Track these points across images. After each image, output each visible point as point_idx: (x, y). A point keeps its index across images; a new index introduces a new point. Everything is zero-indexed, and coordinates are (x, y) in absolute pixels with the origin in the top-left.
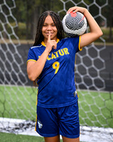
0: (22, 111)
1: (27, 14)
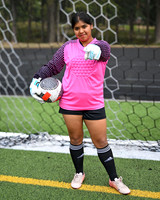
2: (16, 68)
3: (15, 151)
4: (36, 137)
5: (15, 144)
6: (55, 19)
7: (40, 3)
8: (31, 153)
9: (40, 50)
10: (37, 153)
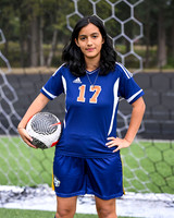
0: (16, 174)
1: (21, 28)
2: (10, 103)
3: (9, 210)
4: (33, 190)
5: (7, 201)
6: (39, 39)
7: (17, 19)
8: (29, 212)
9: (25, 75)
10: (37, 212)
